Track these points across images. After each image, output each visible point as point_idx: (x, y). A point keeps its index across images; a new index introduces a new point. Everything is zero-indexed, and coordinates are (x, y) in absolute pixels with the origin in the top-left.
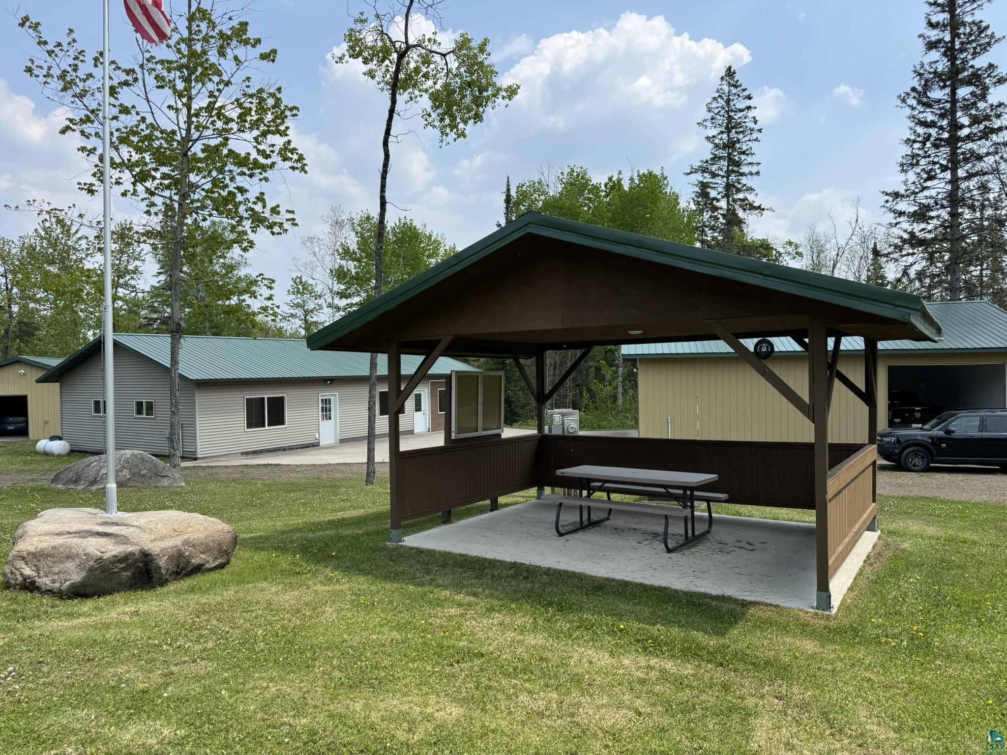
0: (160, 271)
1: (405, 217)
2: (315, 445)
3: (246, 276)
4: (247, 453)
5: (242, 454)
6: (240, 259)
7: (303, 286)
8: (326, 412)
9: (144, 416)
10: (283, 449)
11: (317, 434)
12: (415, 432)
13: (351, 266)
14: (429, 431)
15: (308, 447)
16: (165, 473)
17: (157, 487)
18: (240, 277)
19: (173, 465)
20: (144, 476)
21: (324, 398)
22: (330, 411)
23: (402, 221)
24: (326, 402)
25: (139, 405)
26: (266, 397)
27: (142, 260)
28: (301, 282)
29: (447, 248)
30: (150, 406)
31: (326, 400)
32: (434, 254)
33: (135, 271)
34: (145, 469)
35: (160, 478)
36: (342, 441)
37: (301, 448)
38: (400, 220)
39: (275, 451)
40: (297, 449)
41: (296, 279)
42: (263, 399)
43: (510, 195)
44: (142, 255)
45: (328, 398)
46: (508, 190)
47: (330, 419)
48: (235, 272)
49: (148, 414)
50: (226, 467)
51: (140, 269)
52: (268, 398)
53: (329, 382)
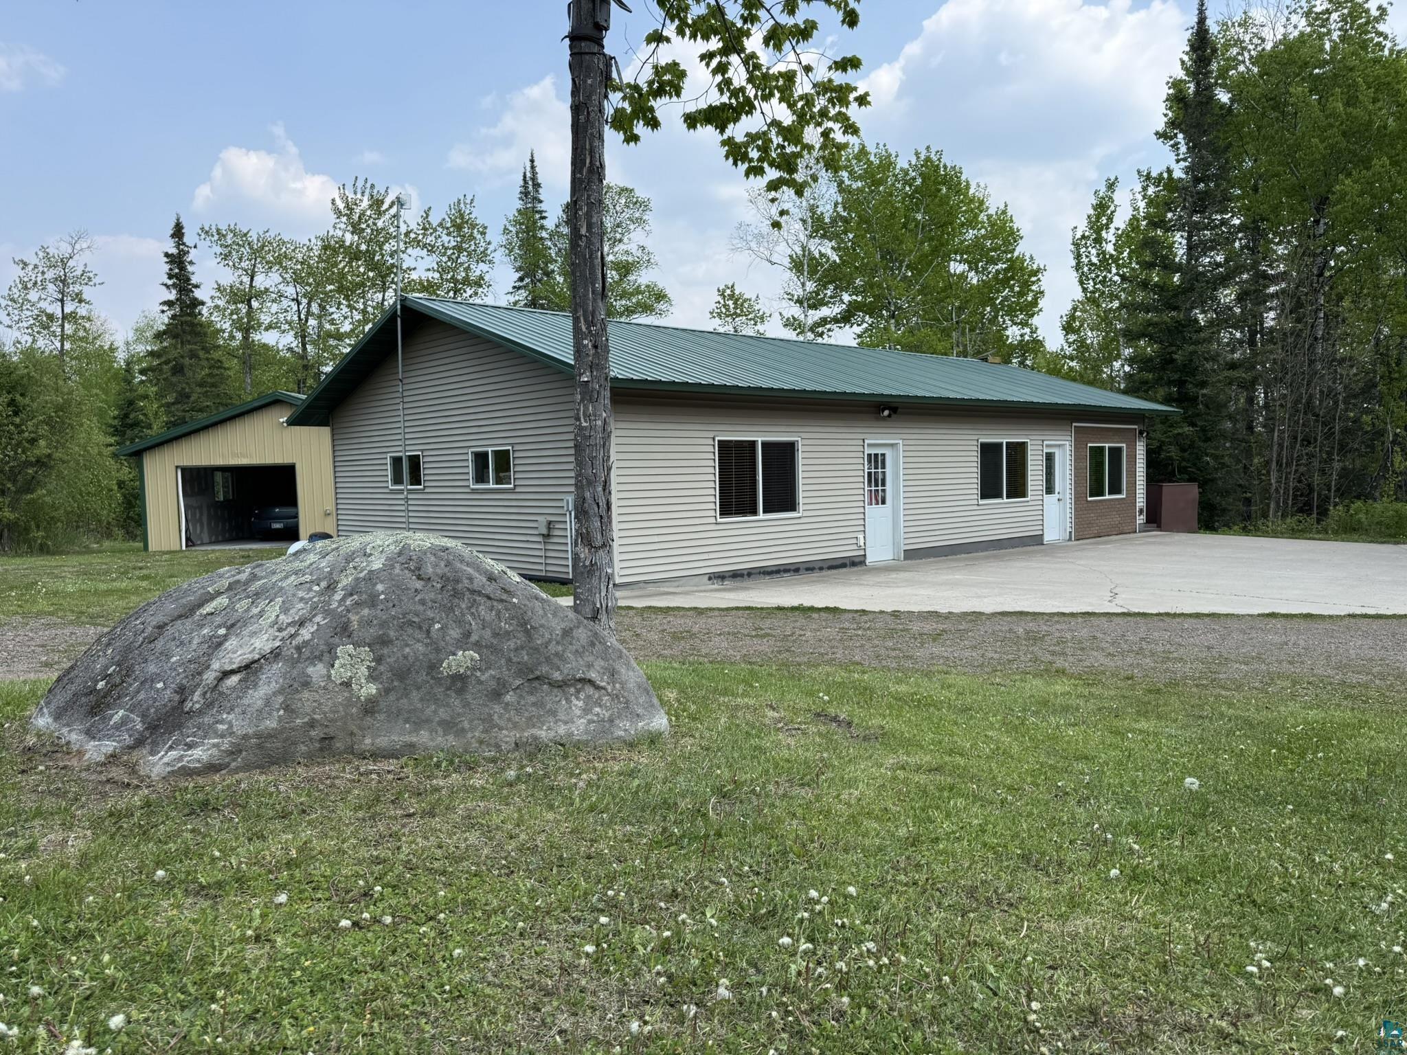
0: (517, 284)
1: (928, 148)
2: (855, 563)
3: (648, 286)
4: (721, 577)
5: (713, 577)
6: (639, 254)
7: (735, 303)
8: (877, 485)
9: (491, 486)
10: (794, 570)
11: (861, 536)
12: (1047, 538)
13: (826, 249)
14: (1070, 539)
15: (843, 566)
16: (573, 666)
17: (534, 749)
18: (639, 286)
19: (588, 611)
20: (459, 682)
21: (873, 451)
22: (883, 484)
23: (923, 157)
24: (877, 461)
25: (481, 459)
26: (760, 440)
27: (490, 262)
28: (732, 296)
29: (992, 211)
30: (503, 460)
31: (876, 455)
32: (972, 223)
33: (479, 282)
34: (464, 641)
35: (552, 698)
36: (911, 554)
37: (831, 568)
38: (917, 154)
39: (778, 572)
40: (821, 569)
41: (724, 291)
42: (753, 443)
43: (1207, 31)
44: (489, 252)
45: (879, 451)
46: (1202, 21)
47: (883, 502)
48: (631, 278)
49: (498, 481)
50: (699, 611)
51: (487, 278)
52: (764, 444)
53: (886, 413)
